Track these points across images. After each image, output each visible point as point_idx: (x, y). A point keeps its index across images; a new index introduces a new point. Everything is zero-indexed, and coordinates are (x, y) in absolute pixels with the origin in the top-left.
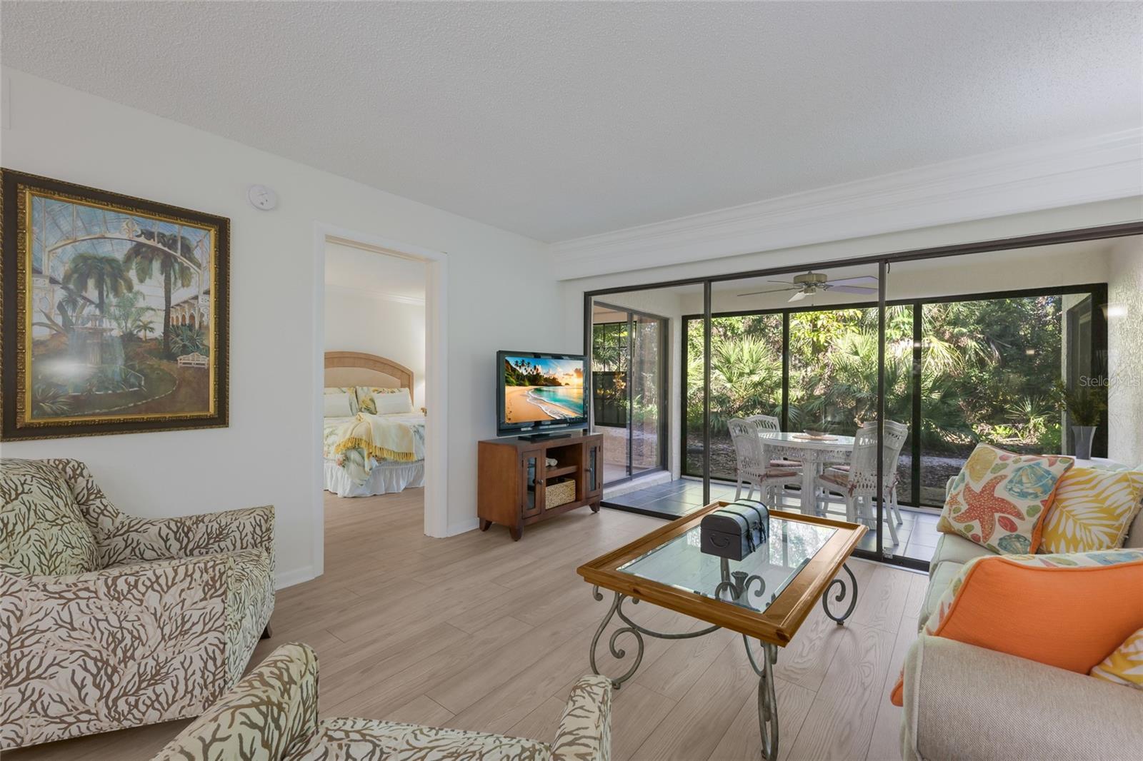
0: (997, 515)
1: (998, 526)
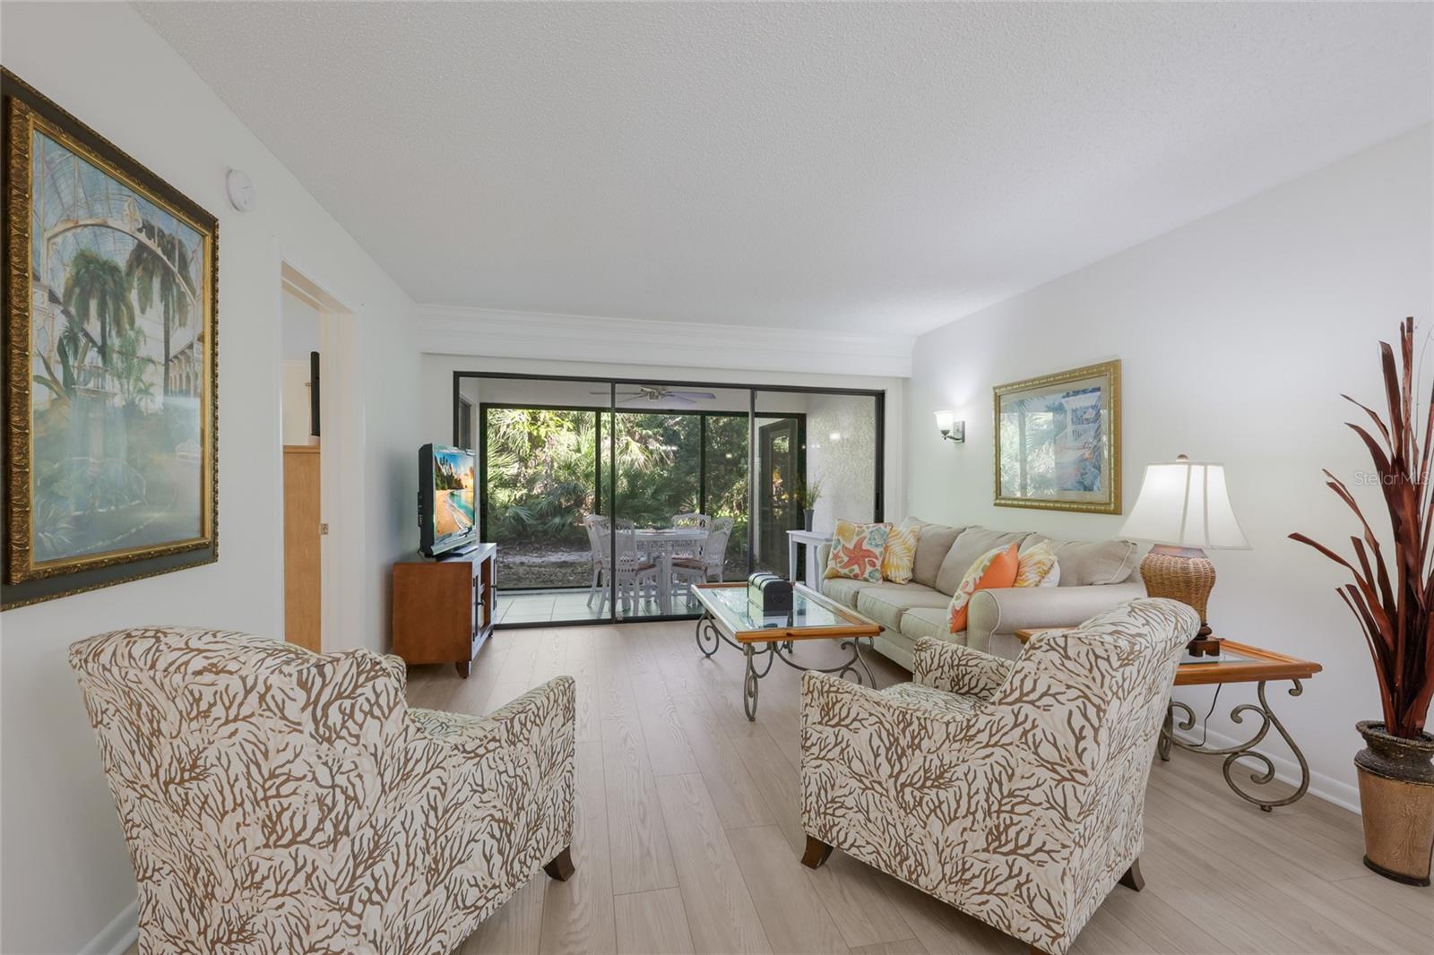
0: (866, 560)
1: (868, 566)
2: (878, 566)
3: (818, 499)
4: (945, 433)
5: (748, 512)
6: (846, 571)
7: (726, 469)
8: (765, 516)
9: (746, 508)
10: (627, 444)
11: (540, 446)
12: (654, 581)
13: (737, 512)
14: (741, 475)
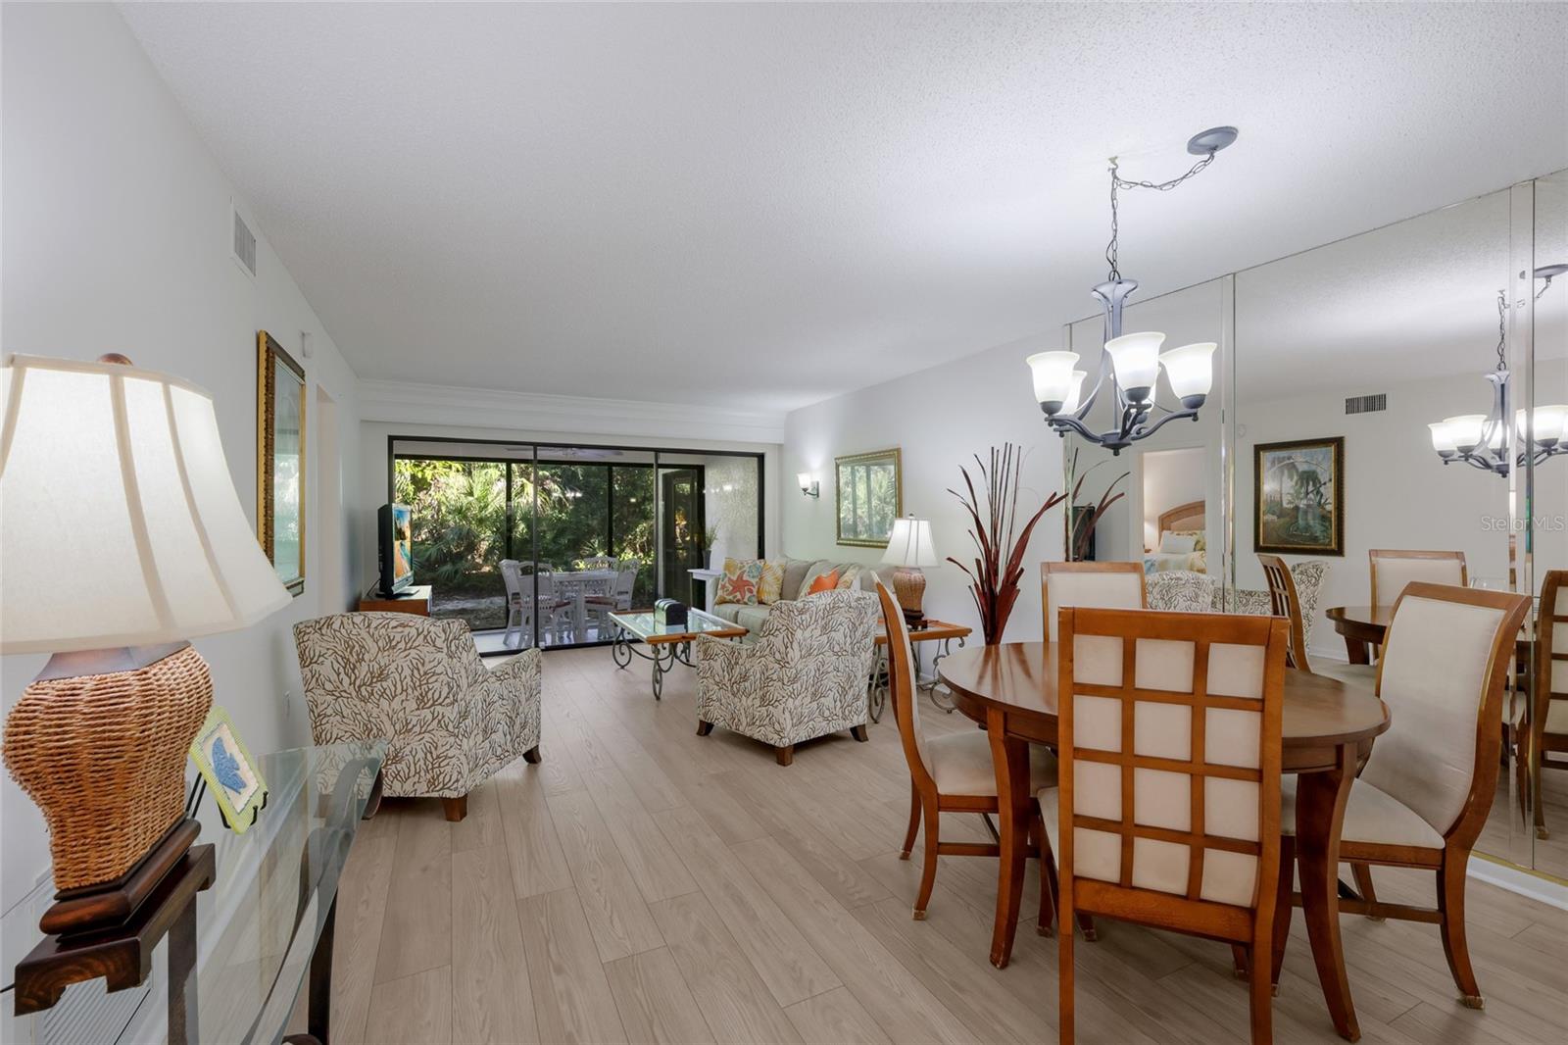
0: (746, 588)
1: (747, 593)
2: (755, 593)
3: (715, 541)
4: (805, 490)
5: (652, 554)
6: (731, 597)
7: (629, 511)
8: (670, 557)
9: (650, 550)
10: (522, 486)
11: (426, 489)
12: (568, 618)
13: (641, 554)
14: (645, 517)
